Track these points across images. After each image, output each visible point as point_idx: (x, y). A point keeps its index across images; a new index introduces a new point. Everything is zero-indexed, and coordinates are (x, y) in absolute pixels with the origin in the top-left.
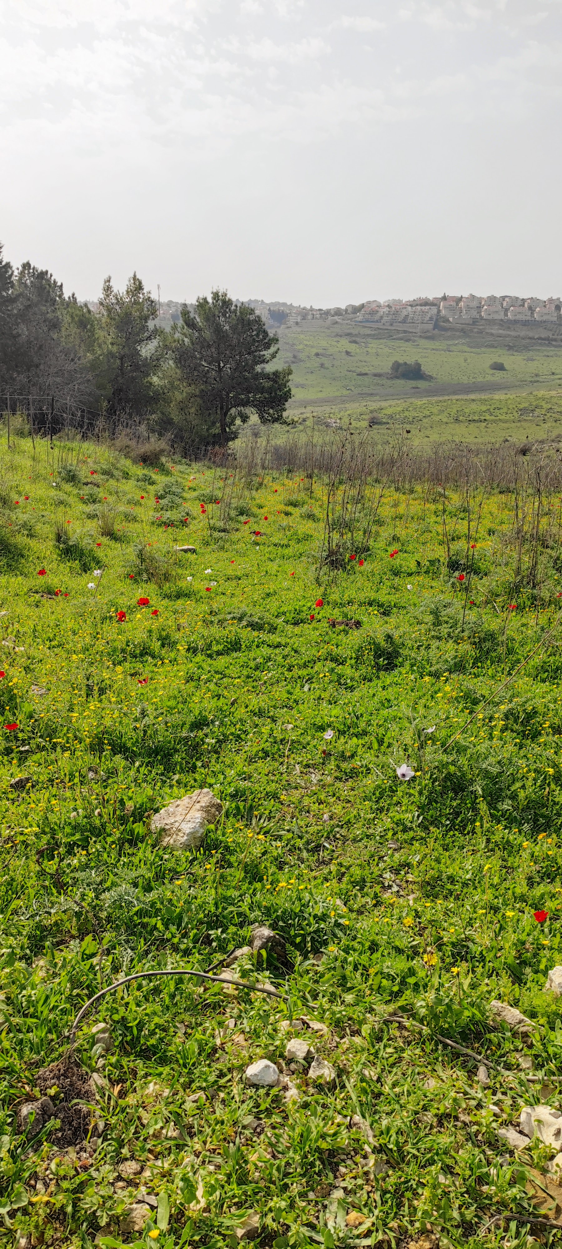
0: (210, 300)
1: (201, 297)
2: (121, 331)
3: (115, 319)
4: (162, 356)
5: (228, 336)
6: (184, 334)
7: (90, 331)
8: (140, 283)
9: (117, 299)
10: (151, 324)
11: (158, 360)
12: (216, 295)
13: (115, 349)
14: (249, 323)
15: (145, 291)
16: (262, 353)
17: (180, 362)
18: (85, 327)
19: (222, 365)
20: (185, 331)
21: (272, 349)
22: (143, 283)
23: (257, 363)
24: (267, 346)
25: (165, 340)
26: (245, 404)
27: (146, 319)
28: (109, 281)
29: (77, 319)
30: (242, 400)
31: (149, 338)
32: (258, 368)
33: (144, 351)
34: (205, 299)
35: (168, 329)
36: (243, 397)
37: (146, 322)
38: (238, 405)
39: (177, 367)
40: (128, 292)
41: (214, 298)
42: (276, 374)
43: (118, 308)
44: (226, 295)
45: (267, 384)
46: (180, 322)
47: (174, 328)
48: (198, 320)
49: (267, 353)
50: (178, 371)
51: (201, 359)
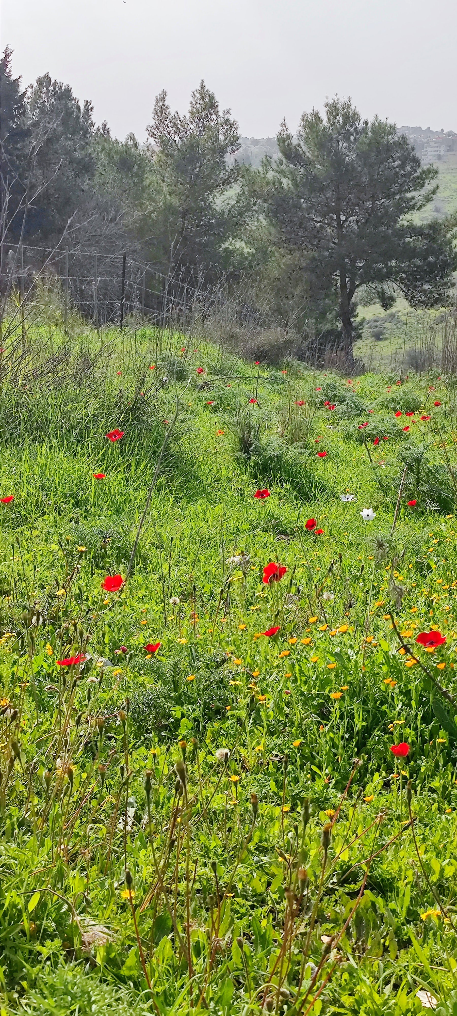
0: (324, 116)
1: (309, 111)
2: (184, 172)
3: (172, 156)
4: (248, 208)
5: (354, 169)
6: (281, 172)
7: (137, 175)
8: (212, 98)
9: (175, 125)
10: (229, 159)
11: (241, 214)
12: (333, 109)
13: (175, 201)
14: (389, 148)
15: (221, 109)
16: (409, 195)
17: (276, 216)
18: (130, 168)
19: (343, 218)
20: (284, 167)
21: (429, 187)
22: (217, 98)
23: (403, 211)
24: (419, 183)
25: (252, 183)
26: (382, 277)
27: (222, 151)
28: (163, 99)
29: (117, 158)
30: (380, 270)
31: (226, 182)
32: (404, 220)
33: (218, 201)
34: (316, 115)
35: (256, 167)
36: (381, 266)
37: (222, 157)
38: (372, 280)
39: (271, 224)
40: (192, 113)
41: (330, 113)
42: (434, 227)
43: (177, 138)
44: (349, 106)
45: (421, 244)
46: (277, 155)
47: (267, 163)
48: (304, 148)
49: (416, 195)
50: (272, 230)
51: (309, 210)
